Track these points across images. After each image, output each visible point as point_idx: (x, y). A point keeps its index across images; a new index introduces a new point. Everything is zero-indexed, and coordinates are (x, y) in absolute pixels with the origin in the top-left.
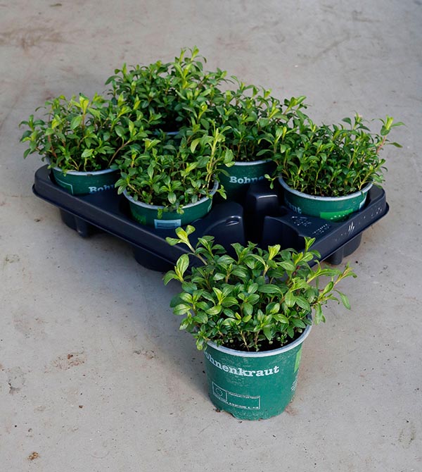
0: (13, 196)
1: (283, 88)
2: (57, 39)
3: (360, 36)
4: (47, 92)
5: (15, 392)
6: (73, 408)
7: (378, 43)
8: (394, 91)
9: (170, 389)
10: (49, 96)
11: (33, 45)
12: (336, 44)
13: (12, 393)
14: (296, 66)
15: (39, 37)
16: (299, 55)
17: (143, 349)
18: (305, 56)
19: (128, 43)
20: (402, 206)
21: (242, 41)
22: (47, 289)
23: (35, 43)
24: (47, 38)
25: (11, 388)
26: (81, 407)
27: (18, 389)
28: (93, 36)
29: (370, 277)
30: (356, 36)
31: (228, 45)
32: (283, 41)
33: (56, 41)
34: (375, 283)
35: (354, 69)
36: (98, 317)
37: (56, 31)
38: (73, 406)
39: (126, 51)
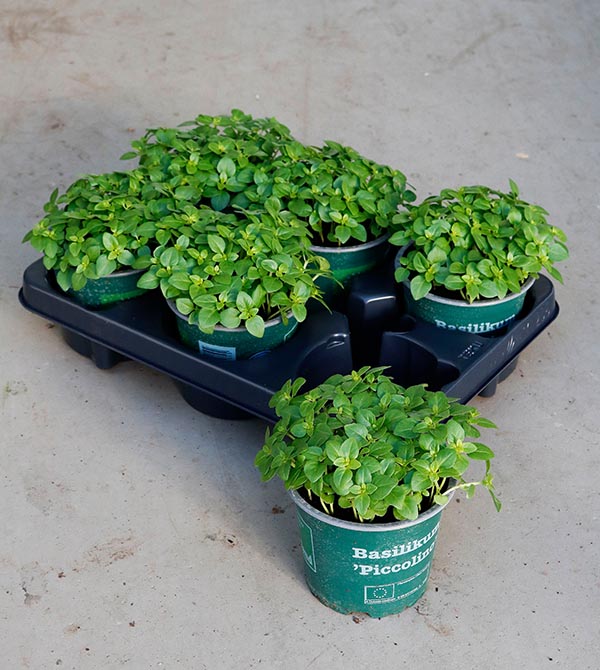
0: (11, 287)
1: (407, 110)
2: (62, 27)
3: (520, 25)
4: (53, 116)
5: (33, 601)
6: (119, 626)
7: (549, 37)
8: (575, 116)
9: (263, 596)
10: (55, 122)
11: (26, 37)
12: (484, 38)
13: (30, 604)
14: (427, 74)
15: (35, 25)
16: (429, 56)
17: (220, 532)
18: (439, 57)
19: (170, 34)
20: (593, 302)
21: (343, 32)
22: (70, 436)
23: (30, 35)
24: (46, 25)
25: (27, 595)
26: (132, 625)
27: (38, 597)
28: (117, 23)
29: (549, 417)
30: (515, 25)
31: (321, 39)
32: (404, 32)
33: (61, 30)
34: (557, 425)
35: (513, 80)
36: (151, 481)
37: (61, 14)
38: (119, 623)
39: (169, 48)
